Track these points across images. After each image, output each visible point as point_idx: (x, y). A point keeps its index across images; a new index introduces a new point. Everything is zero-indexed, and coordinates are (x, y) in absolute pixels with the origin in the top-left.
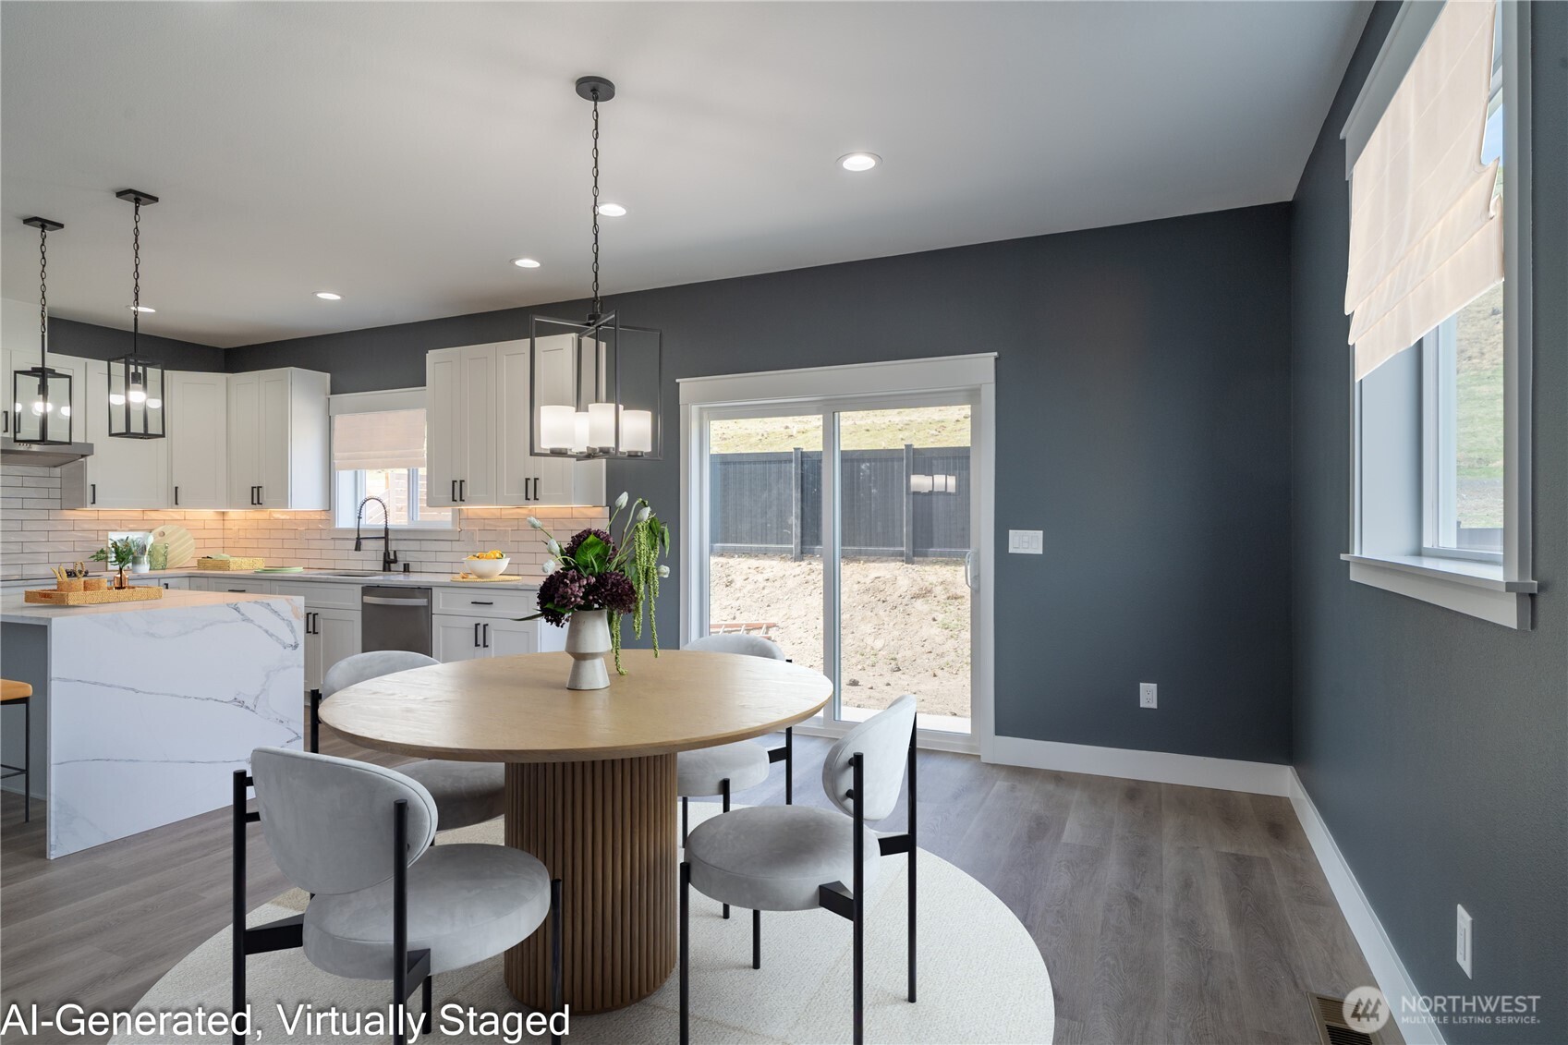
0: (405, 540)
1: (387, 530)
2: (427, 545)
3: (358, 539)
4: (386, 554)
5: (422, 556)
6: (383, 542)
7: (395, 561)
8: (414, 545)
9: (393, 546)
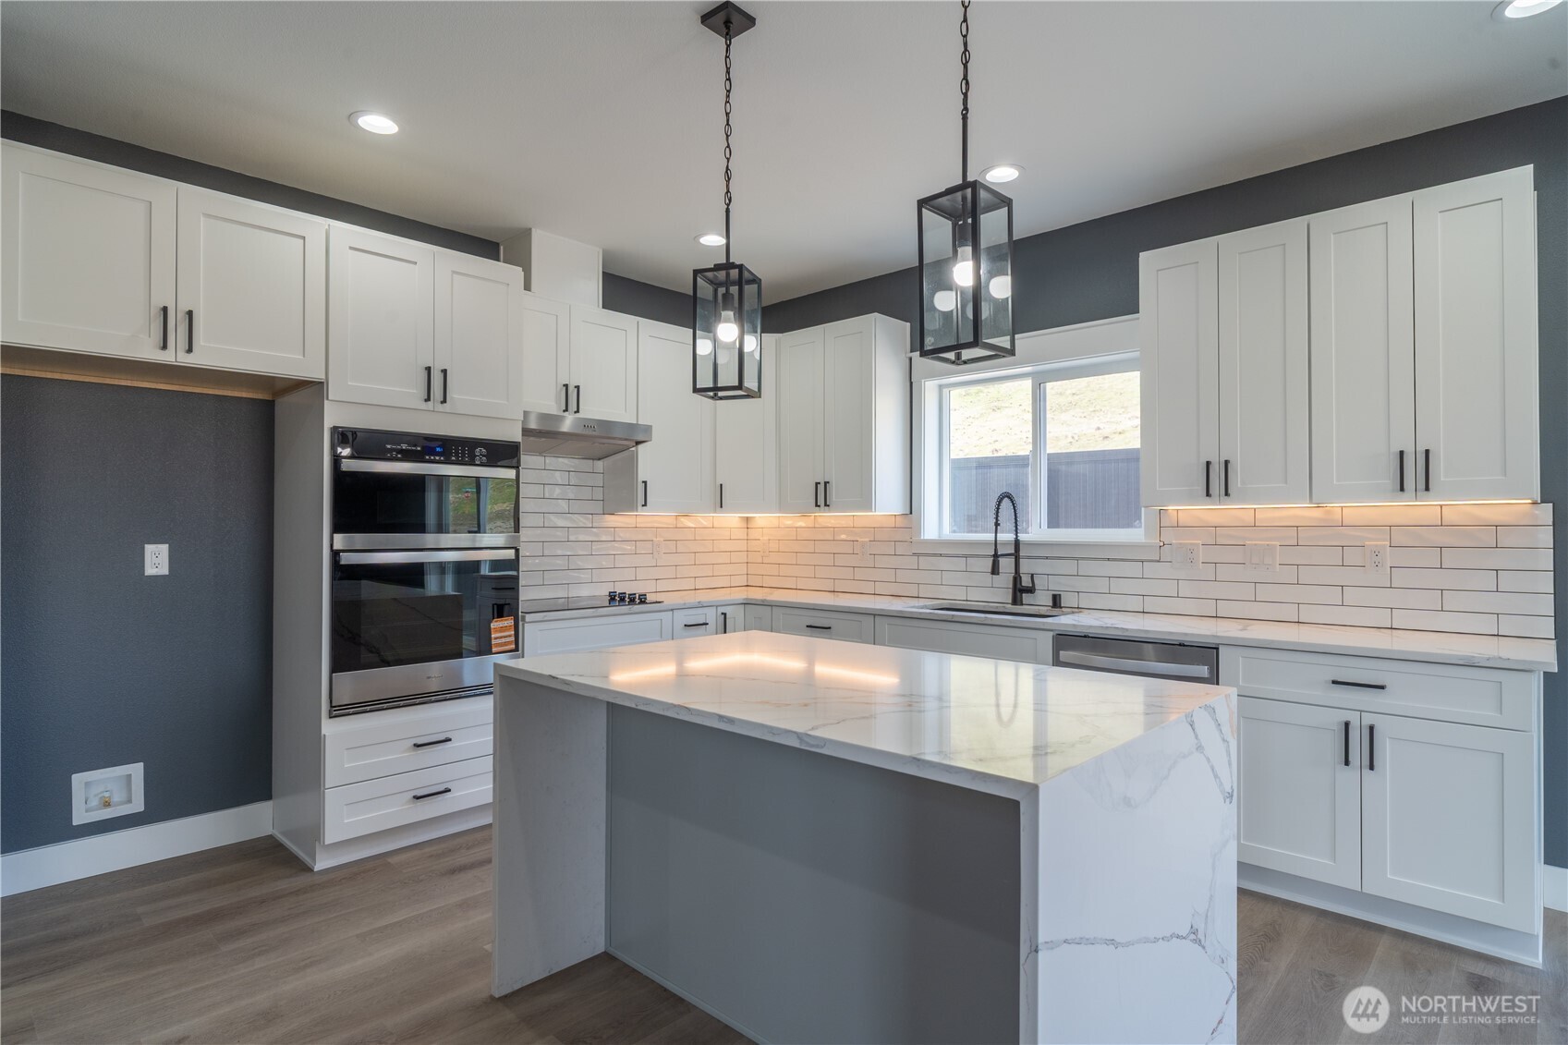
0: (1047, 558)
1: (1017, 543)
2: (1086, 567)
3: (996, 556)
4: (1017, 578)
5: (1081, 584)
6: (1012, 560)
7: (1031, 590)
8: (1069, 567)
9: (1025, 567)
